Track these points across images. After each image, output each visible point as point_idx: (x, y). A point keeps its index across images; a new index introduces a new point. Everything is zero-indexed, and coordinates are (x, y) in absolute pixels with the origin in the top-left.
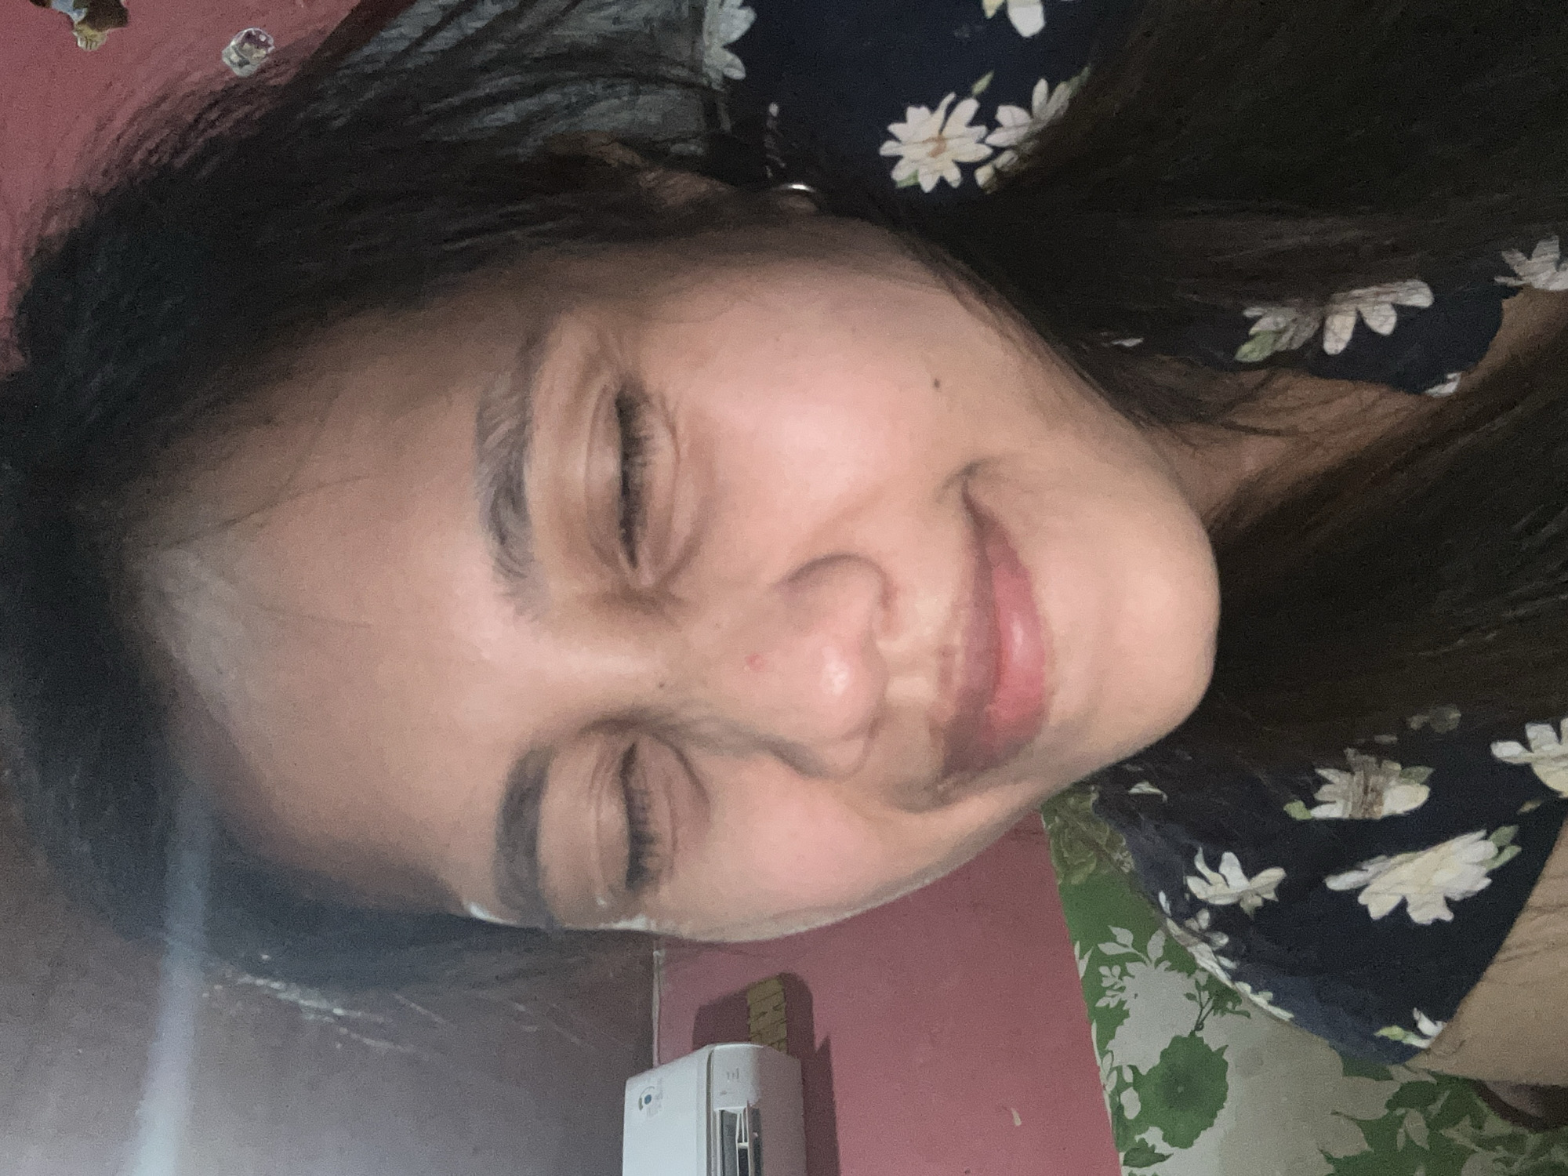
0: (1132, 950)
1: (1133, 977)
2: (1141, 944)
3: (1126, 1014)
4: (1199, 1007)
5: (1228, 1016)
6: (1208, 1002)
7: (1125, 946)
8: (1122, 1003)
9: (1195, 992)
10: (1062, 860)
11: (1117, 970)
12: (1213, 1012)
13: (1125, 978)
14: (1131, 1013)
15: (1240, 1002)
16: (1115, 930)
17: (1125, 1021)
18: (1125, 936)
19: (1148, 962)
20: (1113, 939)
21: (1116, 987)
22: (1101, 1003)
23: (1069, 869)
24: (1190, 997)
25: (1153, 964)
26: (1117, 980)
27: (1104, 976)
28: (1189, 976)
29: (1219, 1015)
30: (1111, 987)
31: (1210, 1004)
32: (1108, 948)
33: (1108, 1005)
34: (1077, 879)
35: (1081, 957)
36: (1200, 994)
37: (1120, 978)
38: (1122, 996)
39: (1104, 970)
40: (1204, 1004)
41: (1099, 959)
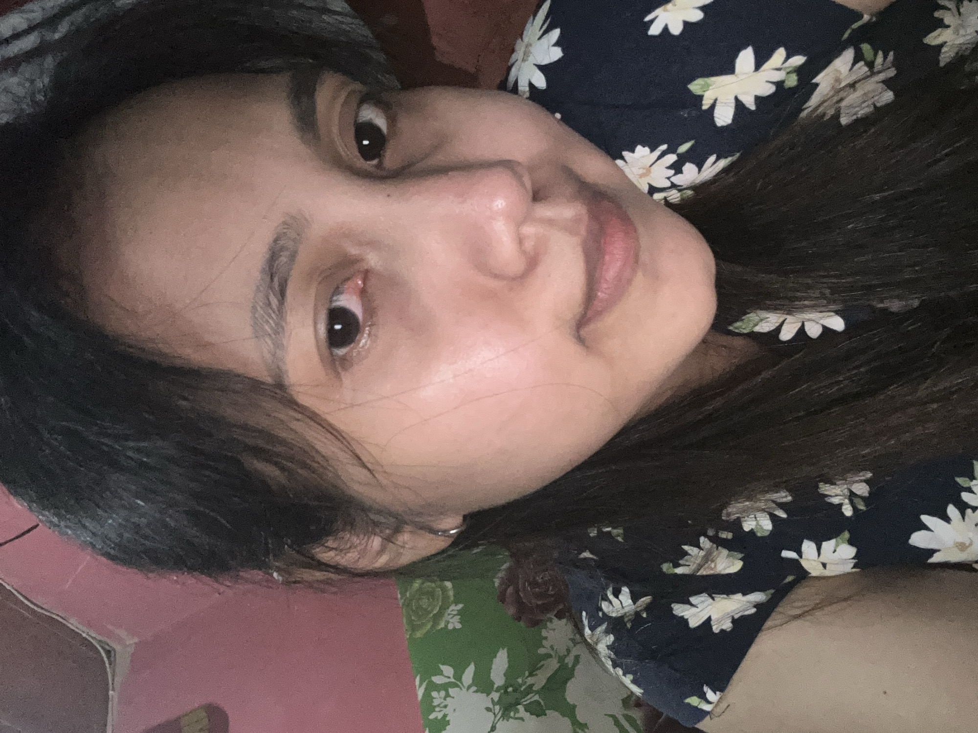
0: (453, 680)
1: (453, 698)
2: (458, 676)
3: (448, 723)
4: (493, 716)
5: (511, 720)
6: (499, 712)
7: (449, 678)
8: (445, 716)
9: (491, 706)
10: (410, 622)
11: (443, 693)
12: (501, 719)
13: (448, 699)
14: (451, 723)
15: (518, 712)
16: (442, 667)
17: (448, 728)
18: (448, 670)
19: (463, 688)
20: (440, 673)
21: (442, 705)
22: (432, 717)
23: (414, 628)
24: (488, 709)
25: (466, 689)
26: (442, 700)
27: (434, 698)
28: (487, 696)
29: (505, 721)
30: (438, 706)
31: (500, 715)
32: (437, 680)
33: (437, 717)
34: (419, 634)
35: (420, 686)
36: (494, 707)
37: (445, 699)
38: (445, 711)
39: (434, 694)
40: (496, 713)
41: (432, 687)
